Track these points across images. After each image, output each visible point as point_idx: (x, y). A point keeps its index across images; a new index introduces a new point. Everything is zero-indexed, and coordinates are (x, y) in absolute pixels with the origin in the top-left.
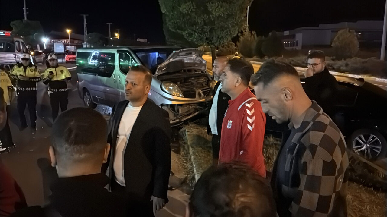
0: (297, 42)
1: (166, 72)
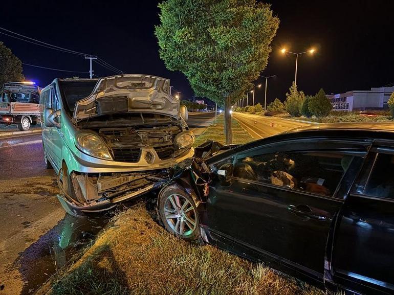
0: (348, 104)
1: (94, 115)
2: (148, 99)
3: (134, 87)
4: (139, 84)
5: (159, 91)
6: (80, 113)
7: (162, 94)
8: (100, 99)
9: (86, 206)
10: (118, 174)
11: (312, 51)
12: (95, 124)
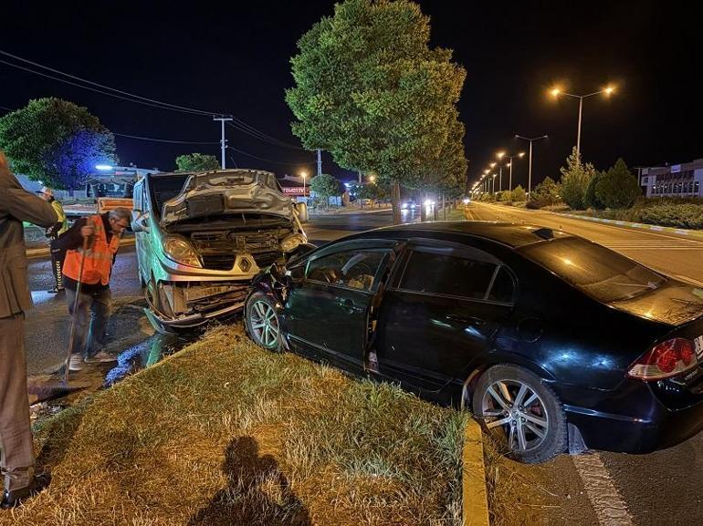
0: (697, 184)
1: (185, 216)
2: (249, 196)
3: (231, 182)
4: (236, 180)
5: (262, 187)
6: (169, 215)
7: (267, 190)
8: (190, 199)
9: (174, 320)
10: (208, 284)
11: (609, 91)
12: (186, 228)
